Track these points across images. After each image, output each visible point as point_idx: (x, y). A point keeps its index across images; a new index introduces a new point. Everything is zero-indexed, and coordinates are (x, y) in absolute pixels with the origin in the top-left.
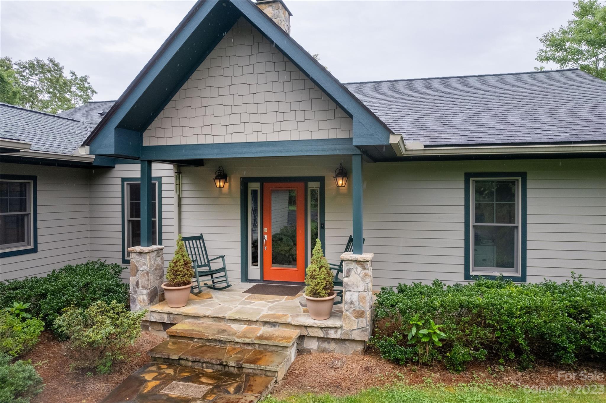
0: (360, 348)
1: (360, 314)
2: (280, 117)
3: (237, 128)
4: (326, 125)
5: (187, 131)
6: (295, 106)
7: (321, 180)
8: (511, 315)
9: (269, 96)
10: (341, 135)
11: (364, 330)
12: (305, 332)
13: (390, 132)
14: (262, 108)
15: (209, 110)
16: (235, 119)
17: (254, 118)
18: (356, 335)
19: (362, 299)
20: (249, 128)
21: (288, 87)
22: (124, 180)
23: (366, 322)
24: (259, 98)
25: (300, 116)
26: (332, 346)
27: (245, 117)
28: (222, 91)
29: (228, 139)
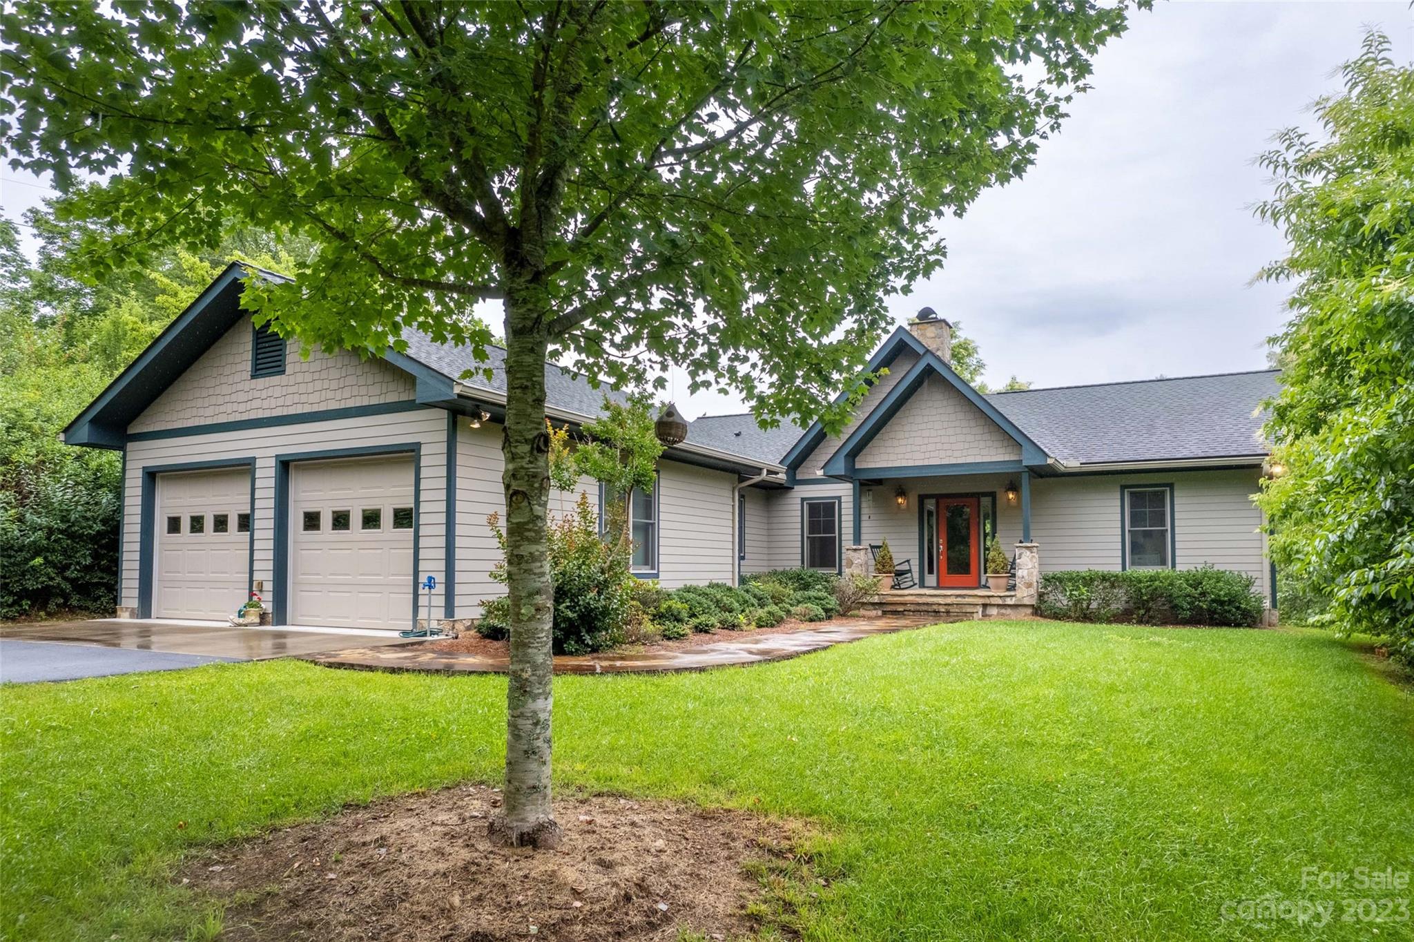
0: (1029, 611)
1: (1029, 585)
2: (967, 446)
3: (932, 454)
4: (1002, 451)
5: (892, 457)
6: (978, 437)
7: (993, 495)
8: (1140, 582)
9: (958, 430)
10: (1014, 458)
11: (1032, 596)
12: (987, 601)
13: (1047, 455)
14: (953, 439)
15: (911, 441)
16: (931, 447)
17: (946, 446)
18: (1027, 601)
19: (1030, 574)
20: (942, 454)
21: (972, 423)
22: (803, 500)
23: (1033, 591)
24: (951, 431)
25: (982, 444)
26: (1009, 611)
27: (939, 446)
28: (921, 427)
29: (926, 463)
